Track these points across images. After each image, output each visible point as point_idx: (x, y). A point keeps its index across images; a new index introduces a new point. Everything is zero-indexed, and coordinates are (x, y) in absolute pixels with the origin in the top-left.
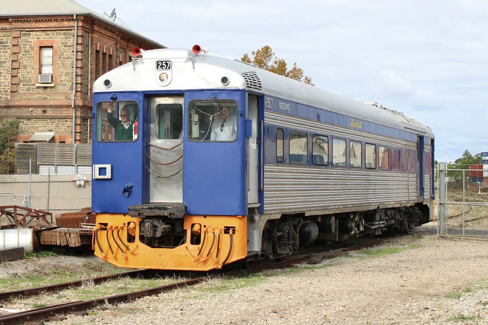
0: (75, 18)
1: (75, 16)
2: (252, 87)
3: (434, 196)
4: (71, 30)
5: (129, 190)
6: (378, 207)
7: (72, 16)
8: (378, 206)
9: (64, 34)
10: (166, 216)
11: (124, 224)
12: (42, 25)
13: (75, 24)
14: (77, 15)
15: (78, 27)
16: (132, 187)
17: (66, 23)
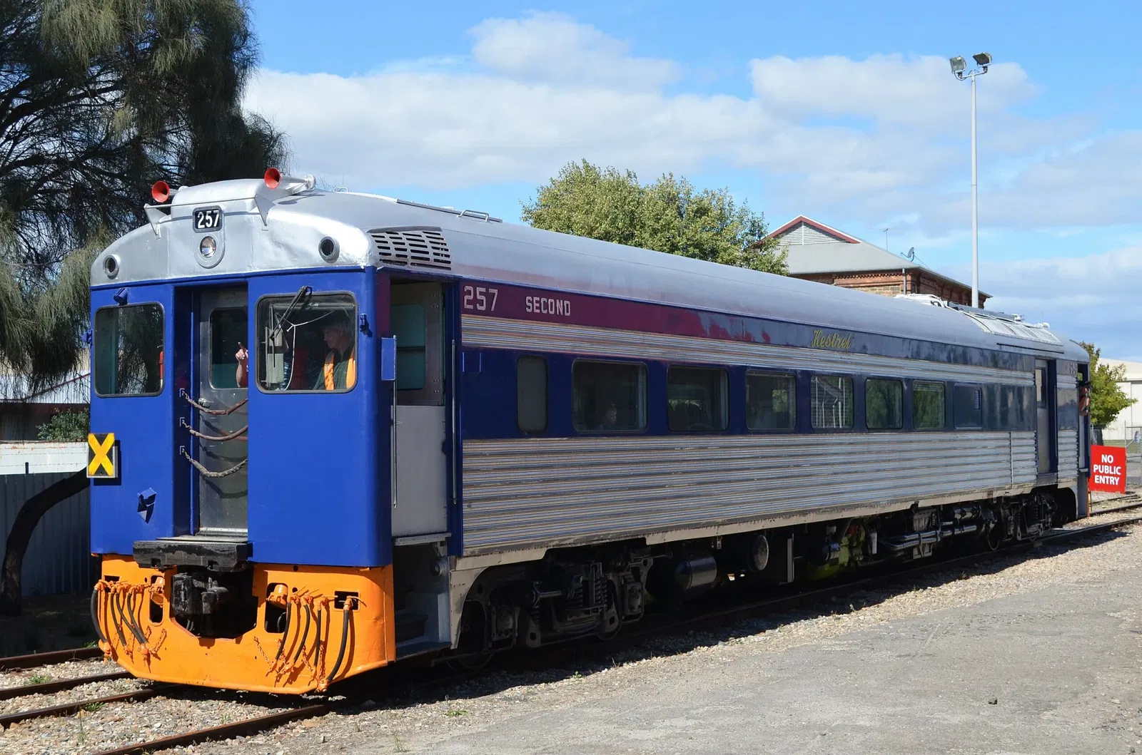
0: (903, 272)
1: (903, 270)
2: (406, 263)
3: (1089, 470)
4: (899, 285)
5: (148, 504)
6: (915, 506)
7: (901, 270)
8: (913, 503)
9: (892, 289)
10: (201, 567)
11: (146, 580)
12: (868, 280)
13: (903, 278)
14: (906, 270)
15: (906, 281)
16: (152, 498)
17: (893, 278)
